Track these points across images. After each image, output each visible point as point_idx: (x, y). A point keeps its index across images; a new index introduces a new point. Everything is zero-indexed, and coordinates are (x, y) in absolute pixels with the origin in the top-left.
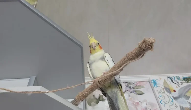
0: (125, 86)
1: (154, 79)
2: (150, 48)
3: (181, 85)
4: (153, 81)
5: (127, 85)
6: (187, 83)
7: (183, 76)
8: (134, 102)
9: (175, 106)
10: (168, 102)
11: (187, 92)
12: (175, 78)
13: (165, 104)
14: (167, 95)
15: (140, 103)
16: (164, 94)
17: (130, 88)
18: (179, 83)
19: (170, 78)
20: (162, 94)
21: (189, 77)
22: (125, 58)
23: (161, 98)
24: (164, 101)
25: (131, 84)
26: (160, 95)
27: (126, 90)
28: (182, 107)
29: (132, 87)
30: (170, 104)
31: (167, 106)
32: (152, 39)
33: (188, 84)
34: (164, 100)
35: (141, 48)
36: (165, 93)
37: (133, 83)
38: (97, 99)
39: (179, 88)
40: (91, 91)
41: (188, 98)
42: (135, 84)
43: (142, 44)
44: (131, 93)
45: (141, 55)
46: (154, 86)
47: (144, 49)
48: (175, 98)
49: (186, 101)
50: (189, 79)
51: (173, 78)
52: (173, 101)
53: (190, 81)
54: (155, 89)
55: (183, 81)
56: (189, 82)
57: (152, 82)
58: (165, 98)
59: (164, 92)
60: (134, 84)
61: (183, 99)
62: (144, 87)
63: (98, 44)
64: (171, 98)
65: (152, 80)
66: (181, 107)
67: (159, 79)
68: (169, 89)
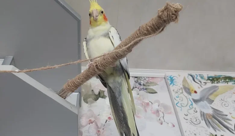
0: (134, 82)
1: (171, 76)
2: (174, 18)
3: (205, 85)
4: (170, 77)
5: (136, 81)
6: (212, 83)
7: (208, 75)
8: (143, 102)
9: (194, 111)
10: (186, 105)
11: (211, 94)
12: (197, 76)
13: (182, 107)
14: (186, 97)
15: (150, 103)
16: (182, 95)
17: (140, 84)
18: (202, 83)
19: (191, 76)
20: (179, 94)
21: (214, 76)
22: (137, 32)
23: (178, 99)
24: (181, 104)
25: (142, 80)
26: (177, 96)
27: (135, 87)
28: (203, 113)
29: (142, 84)
30: (188, 107)
31: (185, 110)
32: (178, 5)
33: (213, 85)
34: (182, 102)
35: (161, 18)
36: (184, 94)
37: (144, 78)
38: (96, 95)
39: (201, 89)
40: (86, 78)
41: (211, 102)
42: (147, 79)
43: (163, 11)
44: (140, 90)
45: (159, 28)
46: (171, 84)
47: (165, 19)
48: (196, 101)
49: (209, 105)
50: (215, 79)
51: (196, 76)
52: (192, 105)
53: (215, 81)
54: (172, 87)
55: (207, 80)
56: (215, 83)
57: (168, 79)
58: (182, 101)
59: (182, 93)
60: (145, 80)
61: (205, 103)
62: (158, 85)
63: (102, 12)
64: (190, 100)
65: (168, 76)
66: (201, 112)
67: (178, 76)
68: (189, 89)
